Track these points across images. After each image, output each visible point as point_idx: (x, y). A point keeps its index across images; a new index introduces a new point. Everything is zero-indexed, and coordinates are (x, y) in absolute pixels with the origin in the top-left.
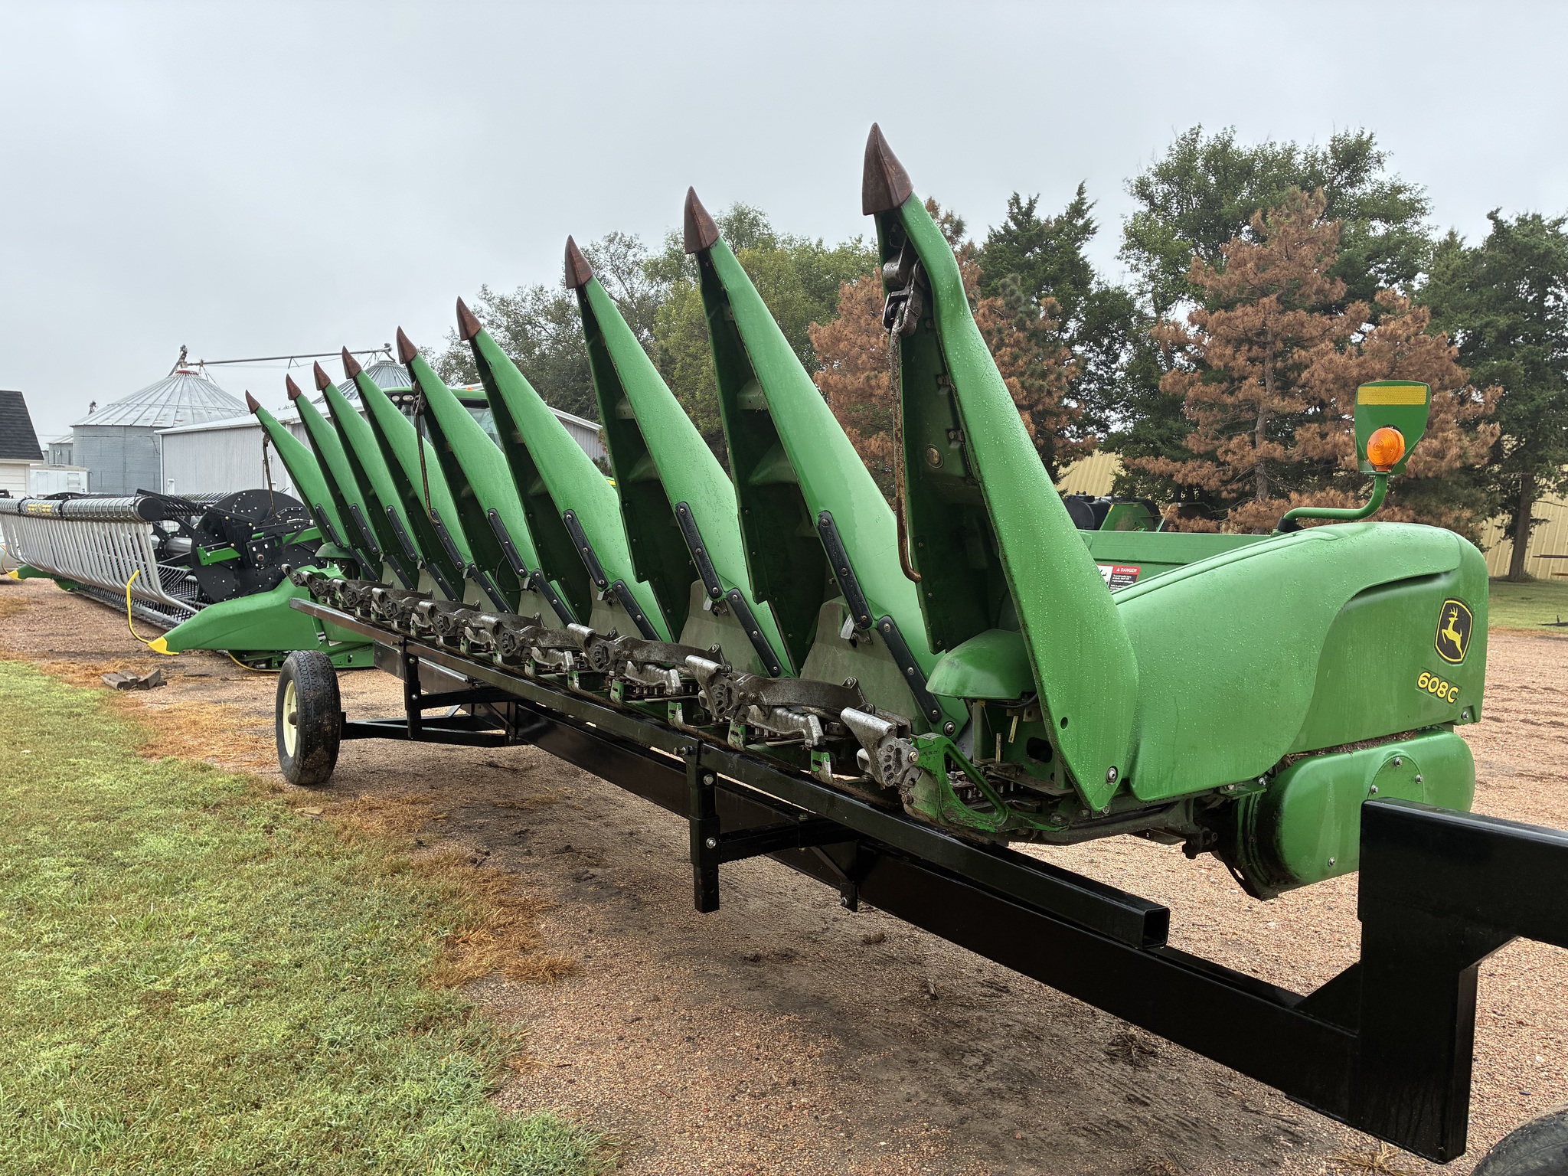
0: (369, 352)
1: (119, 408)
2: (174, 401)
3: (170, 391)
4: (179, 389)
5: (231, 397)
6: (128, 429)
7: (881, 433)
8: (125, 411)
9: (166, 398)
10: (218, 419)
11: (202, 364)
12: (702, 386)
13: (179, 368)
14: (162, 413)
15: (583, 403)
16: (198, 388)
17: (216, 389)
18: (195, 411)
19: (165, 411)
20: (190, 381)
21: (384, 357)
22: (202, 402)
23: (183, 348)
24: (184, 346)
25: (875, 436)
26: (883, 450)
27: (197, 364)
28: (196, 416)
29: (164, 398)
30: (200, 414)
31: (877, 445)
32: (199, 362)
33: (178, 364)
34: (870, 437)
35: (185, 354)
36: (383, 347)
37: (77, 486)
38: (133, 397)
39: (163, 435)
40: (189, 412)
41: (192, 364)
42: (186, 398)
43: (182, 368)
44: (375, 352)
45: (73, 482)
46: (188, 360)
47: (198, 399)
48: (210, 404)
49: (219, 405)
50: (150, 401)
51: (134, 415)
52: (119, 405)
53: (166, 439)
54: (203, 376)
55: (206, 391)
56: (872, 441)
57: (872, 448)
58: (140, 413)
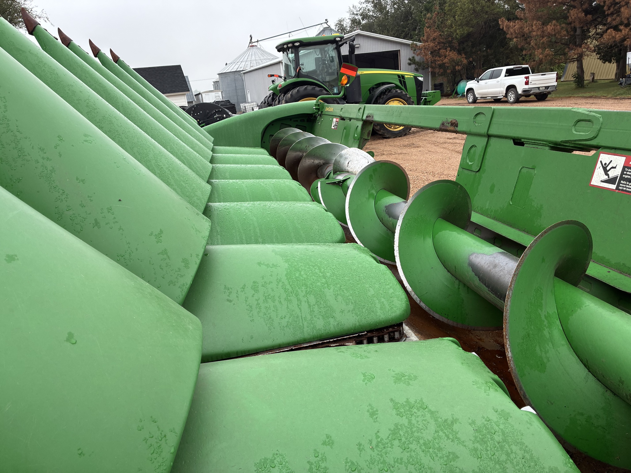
0: (319, 24)
1: (232, 64)
2: (249, 59)
3: (248, 55)
4: (251, 53)
5: (269, 53)
6: (235, 72)
7: (554, 22)
8: (234, 65)
9: (247, 58)
10: (265, 63)
11: (258, 41)
12: (459, 13)
13: (250, 45)
14: (246, 64)
15: (406, 32)
16: (257, 52)
17: (264, 51)
18: (257, 61)
19: (247, 63)
20: (254, 49)
21: (325, 26)
22: (259, 57)
23: (251, 36)
24: (251, 35)
25: (550, 24)
26: (554, 30)
27: (256, 42)
28: (257, 63)
29: (246, 58)
30: (259, 63)
31: (551, 28)
32: (257, 41)
33: (250, 43)
34: (548, 25)
35: (251, 38)
36: (325, 21)
37: (218, 98)
38: (236, 59)
39: (244, 73)
40: (255, 62)
41: (254, 42)
42: (253, 57)
43: (252, 45)
44: (321, 24)
45: (217, 96)
46: (253, 41)
47: (257, 56)
48: (262, 58)
49: (265, 57)
50: (241, 60)
51: (237, 66)
52: (232, 63)
53: (245, 75)
54: (259, 47)
55: (260, 52)
56: (549, 27)
57: (549, 30)
58: (238, 65)
